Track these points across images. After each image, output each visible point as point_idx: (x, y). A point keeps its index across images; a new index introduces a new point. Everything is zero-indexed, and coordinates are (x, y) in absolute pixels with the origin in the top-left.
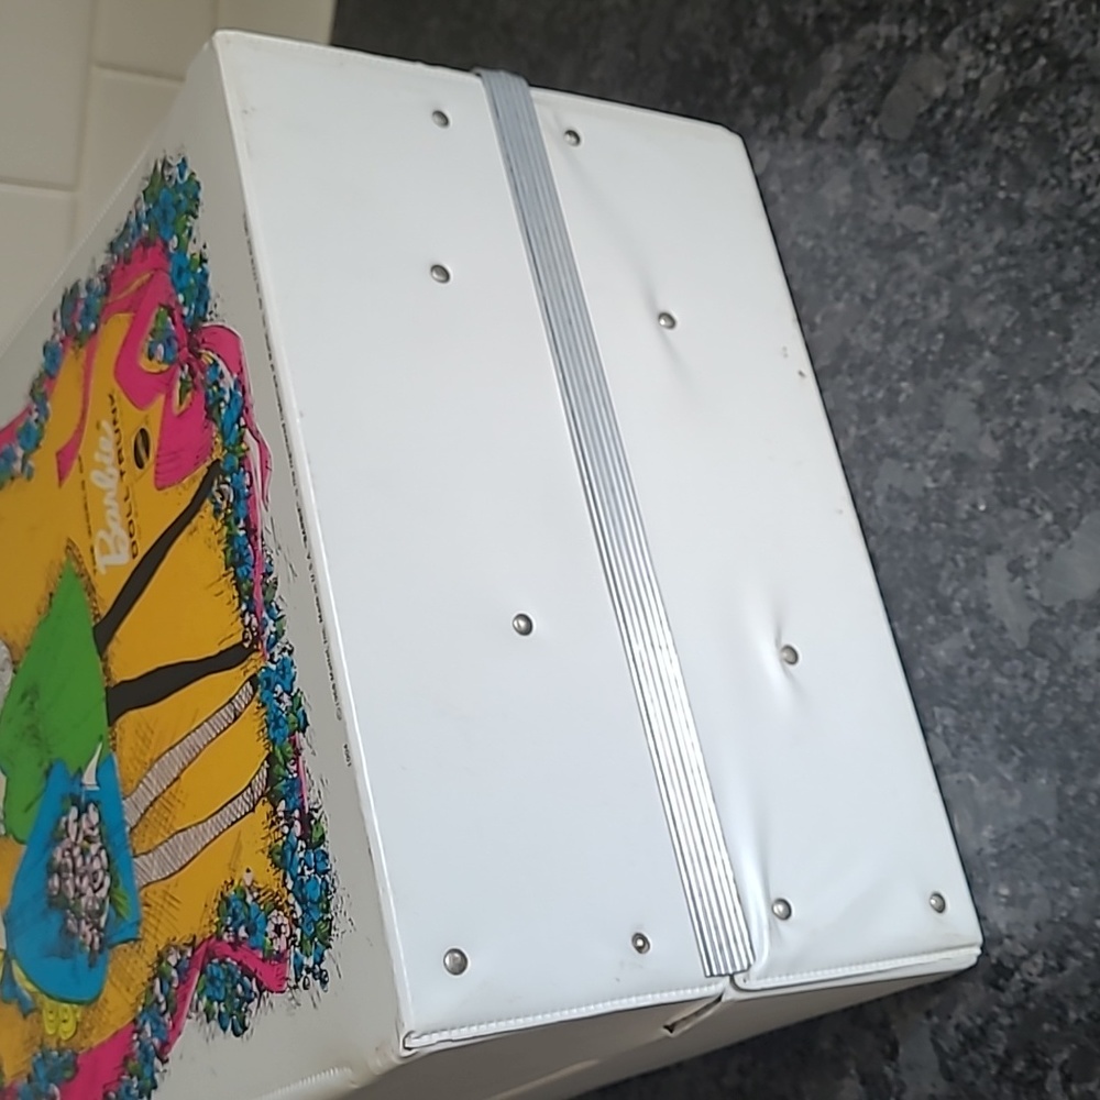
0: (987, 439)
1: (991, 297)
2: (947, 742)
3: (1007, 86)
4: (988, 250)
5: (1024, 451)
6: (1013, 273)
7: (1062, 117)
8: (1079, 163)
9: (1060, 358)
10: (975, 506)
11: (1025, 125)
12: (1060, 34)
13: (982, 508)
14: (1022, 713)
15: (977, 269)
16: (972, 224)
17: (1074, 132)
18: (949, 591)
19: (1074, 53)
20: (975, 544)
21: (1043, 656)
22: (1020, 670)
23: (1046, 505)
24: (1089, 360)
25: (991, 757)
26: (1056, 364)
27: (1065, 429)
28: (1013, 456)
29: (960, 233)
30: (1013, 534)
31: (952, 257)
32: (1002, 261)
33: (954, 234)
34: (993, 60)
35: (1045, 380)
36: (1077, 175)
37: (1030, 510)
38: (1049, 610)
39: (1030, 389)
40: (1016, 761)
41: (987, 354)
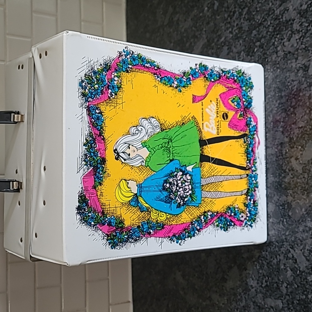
0: (285, 138)
1: (280, 113)
2: (292, 196)
3: (274, 76)
4: (277, 105)
5: (293, 137)
6: (283, 107)
7: (285, 78)
8: (290, 85)
9: (295, 119)
10: (286, 151)
11: (279, 82)
12: (281, 65)
13: (287, 150)
14: (305, 185)
15: (276, 109)
16: (273, 101)
17: (288, 80)
18: (285, 168)
19: (284, 67)
20: (288, 157)
21: (306, 173)
22: (302, 177)
23: (299, 145)
24: (300, 118)
25: (301, 195)
26: (295, 120)
27: (299, 131)
28: (291, 139)
29: (271, 104)
30: (295, 153)
31: (271, 109)
32: (280, 106)
33: (270, 105)
34: (270, 73)
35: (293, 124)
36: (290, 87)
37: (297, 148)
38: (305, 164)
39: (291, 126)
40: (305, 194)
41: (282, 123)
